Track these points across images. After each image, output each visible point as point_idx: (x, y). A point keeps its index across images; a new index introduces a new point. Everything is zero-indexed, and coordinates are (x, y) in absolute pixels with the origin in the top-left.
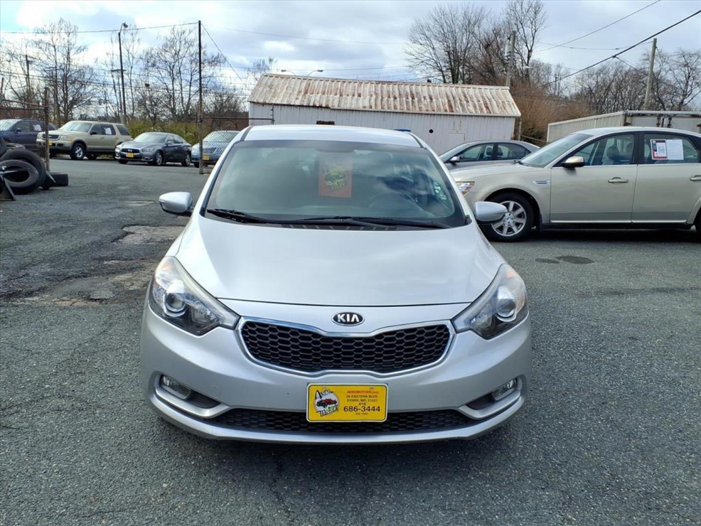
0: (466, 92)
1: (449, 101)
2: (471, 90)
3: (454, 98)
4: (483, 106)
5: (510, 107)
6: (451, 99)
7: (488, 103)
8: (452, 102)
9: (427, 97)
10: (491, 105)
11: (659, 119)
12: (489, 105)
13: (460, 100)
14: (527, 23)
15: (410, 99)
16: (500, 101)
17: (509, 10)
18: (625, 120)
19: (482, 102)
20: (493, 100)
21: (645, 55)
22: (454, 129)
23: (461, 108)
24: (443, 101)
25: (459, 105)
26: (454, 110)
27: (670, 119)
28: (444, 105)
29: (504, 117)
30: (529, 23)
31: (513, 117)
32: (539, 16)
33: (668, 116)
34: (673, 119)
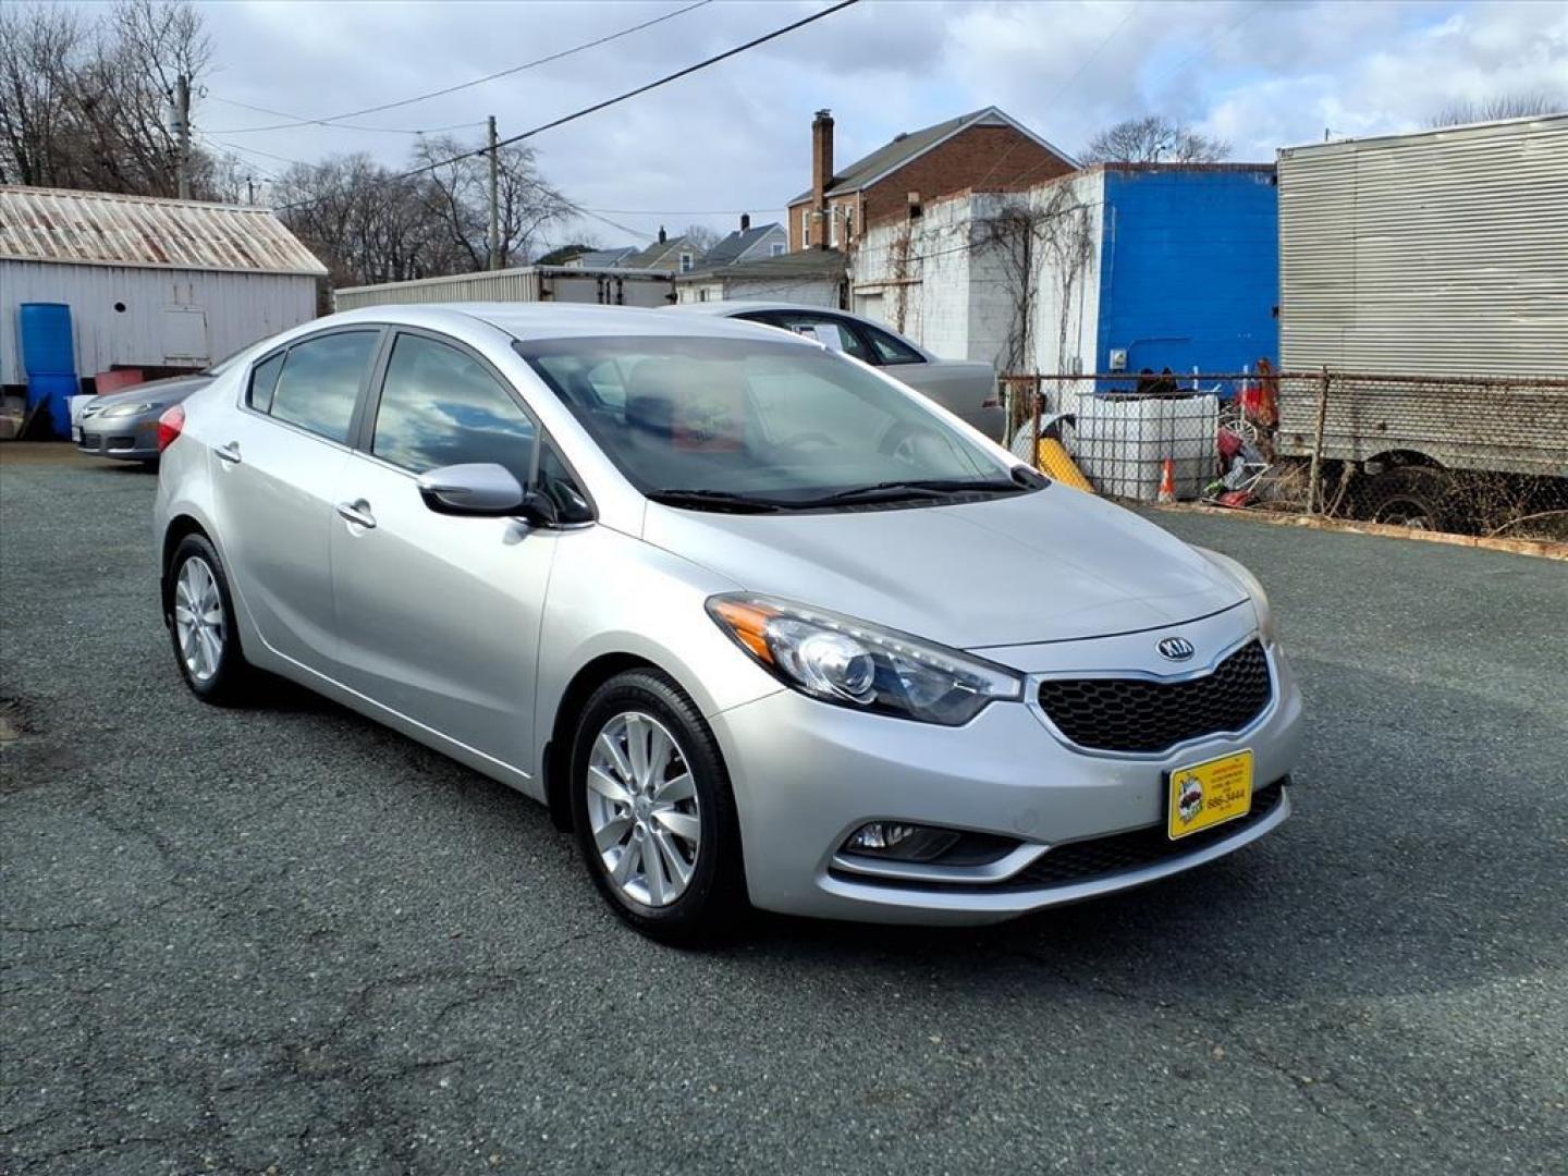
0: (177, 218)
1: (146, 237)
2: (186, 212)
3: (154, 229)
4: (235, 251)
5: (295, 252)
6: (149, 231)
7: (242, 242)
8: (156, 239)
9: (86, 225)
10: (251, 248)
11: (601, 283)
12: (246, 249)
13: (174, 237)
14: (165, 56)
15: (43, 229)
16: (267, 239)
17: (117, 22)
18: (541, 284)
19: (225, 240)
20: (248, 236)
21: (419, 146)
22: (176, 303)
23: (183, 254)
24: (130, 235)
25: (176, 247)
26: (167, 256)
27: (620, 284)
28: (138, 245)
29: (290, 275)
30: (171, 57)
31: (311, 276)
32: (196, 41)
33: (616, 277)
34: (625, 284)
